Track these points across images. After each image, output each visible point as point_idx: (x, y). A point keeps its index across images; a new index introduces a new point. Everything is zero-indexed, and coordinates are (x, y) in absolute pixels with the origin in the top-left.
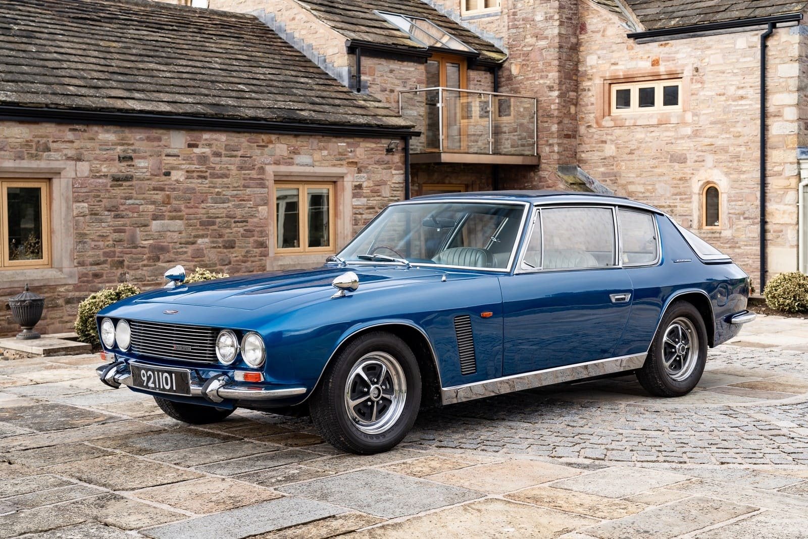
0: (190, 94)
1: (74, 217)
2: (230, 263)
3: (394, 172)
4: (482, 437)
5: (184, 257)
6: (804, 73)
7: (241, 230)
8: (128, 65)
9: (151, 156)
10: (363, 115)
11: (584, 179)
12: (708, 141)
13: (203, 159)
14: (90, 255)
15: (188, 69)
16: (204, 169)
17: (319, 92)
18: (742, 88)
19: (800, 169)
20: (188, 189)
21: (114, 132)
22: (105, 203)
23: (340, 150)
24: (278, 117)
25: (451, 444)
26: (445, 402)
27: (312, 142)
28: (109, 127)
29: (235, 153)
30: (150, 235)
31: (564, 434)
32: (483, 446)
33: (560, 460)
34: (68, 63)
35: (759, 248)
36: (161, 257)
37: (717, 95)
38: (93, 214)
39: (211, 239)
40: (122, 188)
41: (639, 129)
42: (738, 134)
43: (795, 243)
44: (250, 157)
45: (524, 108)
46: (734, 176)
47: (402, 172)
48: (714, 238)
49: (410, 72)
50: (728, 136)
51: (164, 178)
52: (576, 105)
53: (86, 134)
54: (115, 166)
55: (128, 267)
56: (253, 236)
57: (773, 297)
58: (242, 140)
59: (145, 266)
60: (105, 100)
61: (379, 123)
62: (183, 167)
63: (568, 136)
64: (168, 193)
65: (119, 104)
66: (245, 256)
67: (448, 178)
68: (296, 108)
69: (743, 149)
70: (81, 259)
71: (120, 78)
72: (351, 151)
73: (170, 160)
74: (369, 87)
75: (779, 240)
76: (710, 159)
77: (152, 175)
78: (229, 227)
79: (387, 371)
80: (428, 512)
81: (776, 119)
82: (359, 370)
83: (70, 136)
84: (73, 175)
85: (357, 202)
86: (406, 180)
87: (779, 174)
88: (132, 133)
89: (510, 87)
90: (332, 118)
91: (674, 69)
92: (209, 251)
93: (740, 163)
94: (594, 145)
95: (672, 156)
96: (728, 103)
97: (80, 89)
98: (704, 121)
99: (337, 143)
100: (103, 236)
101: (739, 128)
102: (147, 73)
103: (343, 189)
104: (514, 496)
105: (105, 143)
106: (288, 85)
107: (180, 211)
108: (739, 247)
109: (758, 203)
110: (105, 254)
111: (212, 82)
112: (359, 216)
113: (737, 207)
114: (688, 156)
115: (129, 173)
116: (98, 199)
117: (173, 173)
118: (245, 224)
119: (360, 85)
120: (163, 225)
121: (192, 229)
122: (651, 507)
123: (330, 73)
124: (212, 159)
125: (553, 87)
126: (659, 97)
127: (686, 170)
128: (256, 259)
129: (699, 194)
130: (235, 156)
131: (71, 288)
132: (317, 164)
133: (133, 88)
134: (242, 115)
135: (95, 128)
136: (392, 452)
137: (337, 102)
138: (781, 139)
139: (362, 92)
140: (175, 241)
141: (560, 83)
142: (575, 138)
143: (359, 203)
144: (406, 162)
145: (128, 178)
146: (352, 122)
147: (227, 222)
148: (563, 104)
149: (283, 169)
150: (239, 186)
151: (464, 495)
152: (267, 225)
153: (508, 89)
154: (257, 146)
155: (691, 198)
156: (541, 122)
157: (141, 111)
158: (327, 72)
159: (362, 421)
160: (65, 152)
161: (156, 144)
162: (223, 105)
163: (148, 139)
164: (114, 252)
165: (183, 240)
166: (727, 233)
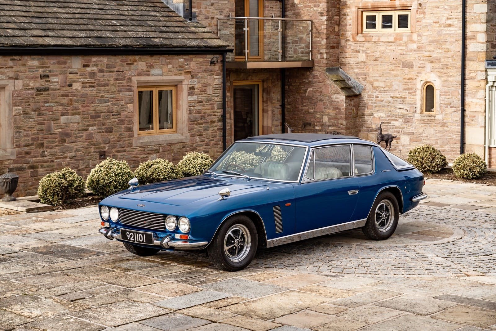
0: (82, 30)
1: (13, 116)
2: (109, 142)
3: (215, 77)
4: (285, 263)
5: (81, 139)
6: (491, 10)
7: (117, 120)
8: (41, 10)
9: (60, 74)
10: (194, 39)
11: (344, 77)
12: (427, 54)
13: (92, 74)
14: (23, 140)
15: (79, 11)
16: (93, 81)
17: (164, 23)
18: (450, 18)
19: (487, 75)
20: (83, 95)
21: (38, 60)
22: (33, 106)
23: (180, 64)
24: (140, 44)
25: (271, 266)
26: (268, 246)
27: (162, 60)
28: (34, 57)
29: (113, 69)
30: (60, 126)
31: (324, 261)
32: (286, 266)
33: (322, 273)
34: (4, 12)
35: (460, 127)
36: (67, 140)
37: (434, 22)
38: (25, 113)
39: (98, 127)
40: (43, 96)
41: (382, 44)
42: (447, 50)
43: (483, 125)
44: (122, 72)
45: (303, 27)
46: (444, 78)
47: (221, 77)
48: (431, 120)
49: (225, 4)
50: (440, 51)
51: (68, 88)
52: (339, 25)
53: (20, 62)
54: (38, 82)
55: (47, 147)
56: (124, 124)
57: (458, 169)
58: (117, 60)
59: (57, 146)
60: (31, 38)
61: (206, 45)
62: (80, 80)
63: (333, 47)
64: (71, 98)
65: (40, 41)
66: (119, 137)
67: (250, 77)
68: (151, 36)
69: (450, 60)
70: (18, 143)
71: (37, 20)
72: (187, 64)
73: (72, 76)
74: (197, 16)
75: (473, 122)
76: (429, 66)
77: (61, 86)
78: (109, 119)
79: (242, 233)
80: (266, 296)
81: (472, 41)
82: (230, 233)
83: (11, 63)
84: (13, 90)
85: (191, 98)
86: (224, 83)
87: (473, 78)
88: (48, 59)
89: (293, 11)
90: (175, 43)
91: (405, 3)
92: (96, 135)
93: (448, 70)
94: (351, 53)
95: (403, 63)
96: (441, 29)
97: (15, 31)
98: (425, 40)
99: (178, 59)
100: (31, 128)
101: (448, 46)
102: (53, 15)
103: (182, 91)
104: (302, 289)
105: (31, 67)
106: (144, 18)
107: (78, 109)
108: (447, 127)
109: (460, 97)
110: (33, 139)
111: (95, 19)
112: (192, 108)
113: (446, 99)
114: (414, 63)
115: (46, 86)
116: (28, 104)
117: (74, 84)
118: (119, 116)
119: (191, 17)
120: (68, 119)
121: (86, 121)
122: (359, 293)
123: (171, 7)
124: (98, 74)
125: (323, 13)
126: (395, 21)
127: (413, 73)
128: (126, 139)
129: (421, 90)
130: (113, 72)
131: (12, 162)
132: (165, 74)
133: (46, 28)
134: (117, 44)
135: (26, 58)
136: (245, 270)
137: (177, 29)
138: (475, 55)
139: (193, 20)
140: (75, 129)
141: (328, 11)
142: (338, 48)
143: (192, 99)
144: (223, 70)
145: (46, 89)
146: (188, 45)
147: (108, 115)
148: (330, 25)
149: (143, 78)
150: (115, 91)
151: (280, 289)
152: (133, 116)
153: (292, 13)
154: (127, 64)
155: (415, 92)
156: (315, 37)
157: (54, 46)
158: (168, 6)
159: (231, 256)
160: (8, 74)
161: (63, 66)
162: (104, 37)
163: (59, 63)
164: (38, 137)
165: (80, 128)
166: (439, 117)
